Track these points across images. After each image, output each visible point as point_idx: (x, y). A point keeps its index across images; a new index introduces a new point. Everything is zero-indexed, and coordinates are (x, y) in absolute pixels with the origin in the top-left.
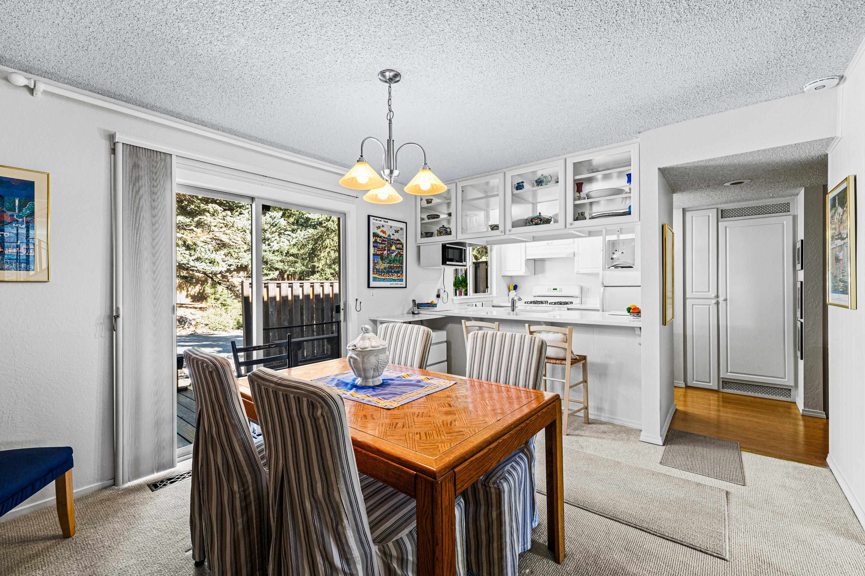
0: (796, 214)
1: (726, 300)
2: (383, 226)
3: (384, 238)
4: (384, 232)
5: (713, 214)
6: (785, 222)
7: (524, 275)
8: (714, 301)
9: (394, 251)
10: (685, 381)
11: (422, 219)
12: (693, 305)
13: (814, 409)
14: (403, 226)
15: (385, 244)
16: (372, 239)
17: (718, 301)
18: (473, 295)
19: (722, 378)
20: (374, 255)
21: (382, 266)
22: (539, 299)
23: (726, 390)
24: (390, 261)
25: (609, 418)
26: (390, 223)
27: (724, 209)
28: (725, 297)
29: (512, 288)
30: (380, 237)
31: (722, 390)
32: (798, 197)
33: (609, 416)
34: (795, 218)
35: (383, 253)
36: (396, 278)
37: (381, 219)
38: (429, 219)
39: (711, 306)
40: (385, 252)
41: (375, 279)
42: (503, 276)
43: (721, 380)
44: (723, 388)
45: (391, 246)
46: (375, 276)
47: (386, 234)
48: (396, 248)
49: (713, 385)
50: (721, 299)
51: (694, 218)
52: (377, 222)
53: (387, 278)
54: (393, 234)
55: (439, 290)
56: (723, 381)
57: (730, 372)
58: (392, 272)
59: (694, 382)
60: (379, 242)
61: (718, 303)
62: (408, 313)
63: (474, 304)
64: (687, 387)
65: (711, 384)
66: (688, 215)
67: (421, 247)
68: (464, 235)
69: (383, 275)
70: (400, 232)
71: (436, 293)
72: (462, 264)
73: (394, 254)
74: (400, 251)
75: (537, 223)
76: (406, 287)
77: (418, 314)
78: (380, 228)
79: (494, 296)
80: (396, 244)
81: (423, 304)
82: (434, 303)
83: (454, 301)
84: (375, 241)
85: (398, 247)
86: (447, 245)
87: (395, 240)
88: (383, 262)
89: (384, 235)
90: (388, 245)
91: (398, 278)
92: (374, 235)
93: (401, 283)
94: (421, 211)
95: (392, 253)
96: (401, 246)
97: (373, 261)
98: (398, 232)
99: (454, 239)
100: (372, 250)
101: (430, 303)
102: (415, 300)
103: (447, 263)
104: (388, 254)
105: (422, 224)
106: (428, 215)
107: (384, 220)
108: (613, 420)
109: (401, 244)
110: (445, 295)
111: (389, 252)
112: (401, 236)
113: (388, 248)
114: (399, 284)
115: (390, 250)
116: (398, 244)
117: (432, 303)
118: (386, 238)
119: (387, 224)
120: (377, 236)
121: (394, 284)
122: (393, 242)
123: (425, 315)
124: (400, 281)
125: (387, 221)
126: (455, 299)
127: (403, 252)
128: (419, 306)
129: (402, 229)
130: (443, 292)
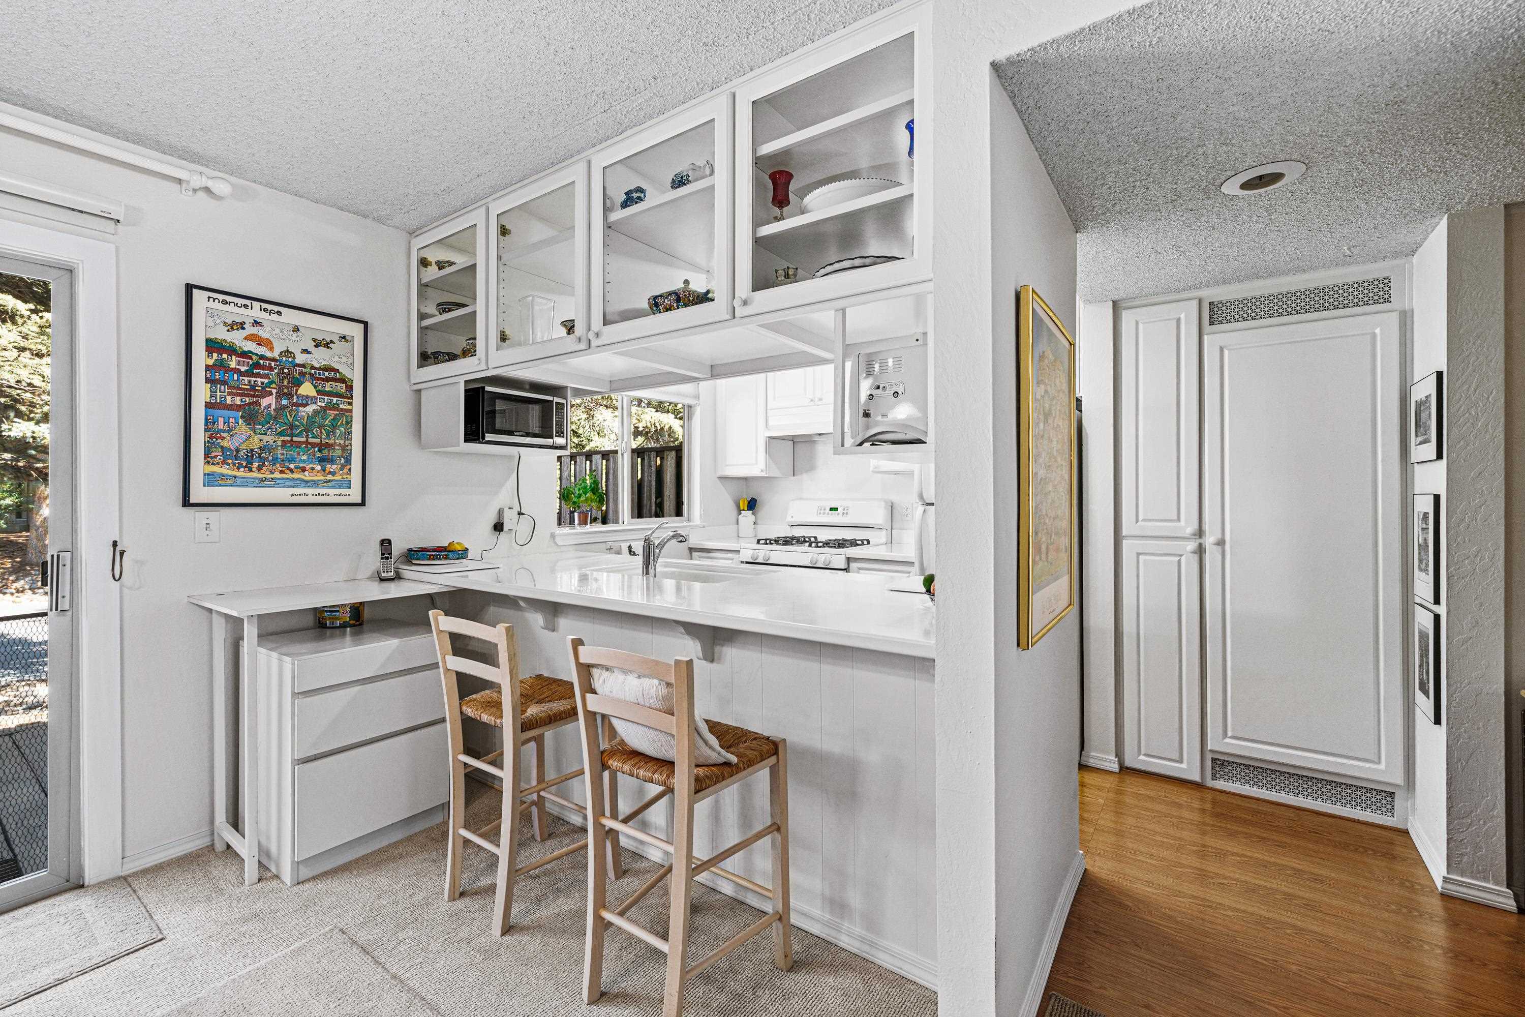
0: (1407, 308)
1: (1221, 543)
2: (256, 323)
3: (262, 357)
5: (1188, 314)
6: (1378, 331)
7: (763, 474)
8: (1191, 546)
9: (306, 401)
10: (1119, 754)
11: (422, 316)
12: (1138, 554)
13: (1478, 879)
14: (355, 331)
15: (265, 376)
16: (202, 359)
17: (1200, 545)
18: (629, 524)
19: (1211, 751)
20: (208, 405)
21: (250, 440)
22: (799, 532)
23: (1221, 784)
24: (292, 427)
25: (862, 940)
27: (1215, 300)
28: (1220, 536)
29: (744, 505)
30: (245, 355)
31: (1210, 783)
32: (1415, 259)
33: (864, 933)
34: (1406, 320)
35: (258, 403)
36: (320, 477)
37: (248, 302)
38: (442, 311)
39: (1183, 559)
40: (267, 401)
41: (211, 480)
42: (723, 478)
43: (1209, 757)
44: (1214, 777)
45: (297, 384)
46: (214, 469)
47: (270, 347)
48: (319, 392)
49: (1189, 769)
50: (1209, 540)
51: (1141, 326)
52: (232, 308)
53: (277, 475)
54: (305, 351)
55: (501, 512)
56: (1214, 760)
57: (1233, 737)
58: (297, 460)
59: (1142, 757)
60: (236, 371)
61: (1200, 551)
62: (370, 578)
63: (625, 547)
64: (1125, 770)
65: (1184, 766)
66: (1127, 318)
67: (423, 393)
68: (501, 352)
69: (259, 469)
70: (338, 346)
71: (492, 519)
72: (549, 442)
73: (310, 409)
74: (335, 400)
75: (668, 309)
76: (363, 504)
77: (393, 579)
78: (242, 326)
79: (696, 527)
80: (318, 379)
81: (424, 550)
82: (459, 548)
83: (557, 540)
84: (220, 366)
85: (328, 389)
86: (488, 389)
87: (313, 367)
88: (254, 430)
89: (262, 350)
90: (282, 380)
91: (330, 477)
92: (212, 346)
93: (339, 491)
94: (421, 296)
95: (298, 405)
96: (341, 388)
97: (209, 423)
98: (327, 346)
99: (483, 367)
100: (201, 392)
101: (444, 549)
102: (389, 542)
103: (489, 437)
104: (280, 409)
105: (423, 330)
106: (439, 305)
107: (264, 306)
108: (874, 952)
109: (342, 380)
110: (524, 526)
111: (285, 402)
112: (344, 359)
113: (280, 389)
114: (332, 495)
115: (289, 396)
116: (328, 380)
117: (452, 548)
118: (274, 360)
119: (275, 317)
120: (232, 350)
121: (311, 495)
122: (302, 374)
123: (402, 583)
124: (334, 487)
125: (276, 308)
126: (561, 535)
127: (350, 404)
128: (412, 556)
129: (344, 338)
130: (517, 516)
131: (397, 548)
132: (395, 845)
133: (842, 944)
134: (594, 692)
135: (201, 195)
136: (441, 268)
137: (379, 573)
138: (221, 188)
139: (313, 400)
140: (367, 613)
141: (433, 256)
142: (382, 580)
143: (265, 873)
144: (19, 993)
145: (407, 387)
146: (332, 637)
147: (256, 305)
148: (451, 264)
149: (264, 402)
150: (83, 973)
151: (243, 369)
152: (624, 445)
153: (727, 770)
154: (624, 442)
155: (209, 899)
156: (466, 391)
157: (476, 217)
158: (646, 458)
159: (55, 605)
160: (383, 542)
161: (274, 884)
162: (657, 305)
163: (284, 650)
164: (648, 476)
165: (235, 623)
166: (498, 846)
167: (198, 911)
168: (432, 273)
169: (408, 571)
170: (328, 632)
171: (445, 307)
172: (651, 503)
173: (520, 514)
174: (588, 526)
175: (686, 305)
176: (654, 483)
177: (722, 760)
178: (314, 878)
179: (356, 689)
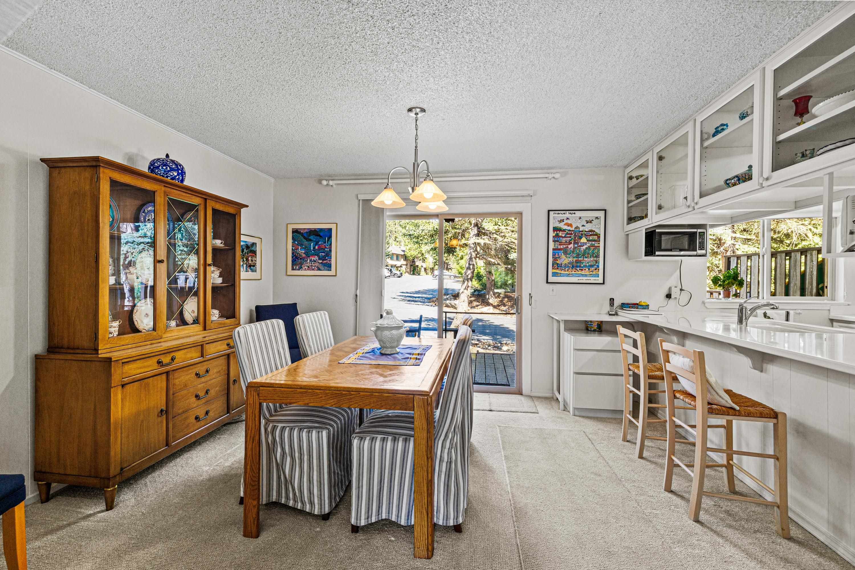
2: (568, 219)
3: (569, 230)
4: (570, 225)
9: (583, 244)
11: (629, 202)
14: (601, 214)
15: (570, 237)
16: (552, 234)
18: (768, 299)
20: (554, 249)
21: (564, 260)
24: (578, 255)
26: (578, 214)
30: (564, 231)
35: (567, 247)
36: (588, 273)
37: (565, 212)
38: (637, 198)
40: (571, 246)
41: (555, 274)
45: (581, 238)
46: (554, 271)
47: (572, 226)
48: (588, 241)
52: (560, 215)
53: (573, 273)
54: (583, 226)
55: (670, 289)
58: (580, 266)
60: (562, 237)
62: (606, 314)
67: (629, 235)
68: (658, 215)
69: (568, 270)
70: (595, 222)
71: (665, 292)
72: (694, 253)
73: (584, 247)
74: (593, 243)
75: (734, 185)
76: (604, 283)
77: (614, 315)
78: (563, 221)
79: (840, 305)
80: (587, 236)
81: (628, 304)
82: (644, 304)
83: (706, 305)
84: (557, 236)
85: (591, 239)
86: (657, 231)
87: (586, 231)
88: (566, 257)
89: (569, 228)
90: (575, 238)
91: (591, 273)
92: (555, 229)
93: (594, 278)
94: (629, 193)
95: (580, 246)
96: (596, 238)
97: (554, 255)
98: (591, 222)
99: (650, 222)
100: (552, 245)
101: (637, 304)
102: (613, 299)
103: (657, 253)
104: (575, 248)
105: (629, 208)
106: (636, 196)
107: (570, 212)
108: (837, 547)
109: (596, 235)
110: (684, 298)
111: (576, 246)
112: (597, 226)
113: (575, 241)
114: (592, 280)
115: (577, 243)
116: (591, 235)
117: (641, 304)
118: (573, 231)
119: (573, 215)
120: (560, 230)
121: (584, 280)
122: (582, 234)
123: (618, 317)
124: (592, 277)
125: (574, 212)
126: (709, 302)
127: (599, 244)
128: (624, 306)
129: (597, 218)
130: (679, 291)
131: (617, 303)
132: (609, 418)
133: (839, 553)
134: (669, 362)
135: (553, 179)
136: (637, 179)
137: (609, 312)
138: (557, 176)
139: (585, 243)
140: (604, 327)
141: (634, 174)
142: (610, 315)
143: (565, 409)
144: (509, 410)
145: (623, 234)
146: (591, 333)
147: (567, 212)
148: (642, 176)
149: (570, 246)
150: (521, 412)
151: (563, 235)
152: (764, 250)
153: (731, 411)
154: (764, 248)
155: (550, 409)
156: (646, 233)
157: (649, 156)
158: (809, 256)
159: (517, 311)
160: (610, 299)
161: (568, 413)
162: (728, 183)
163: (573, 334)
164: (810, 268)
165: (558, 322)
166: (638, 422)
167: (547, 411)
168: (634, 181)
169: (621, 312)
170: (589, 332)
171: (638, 197)
172: (812, 287)
173: (681, 290)
174: (730, 299)
175: (744, 181)
176: (815, 273)
177: (728, 405)
178: (580, 416)
179: (595, 353)
